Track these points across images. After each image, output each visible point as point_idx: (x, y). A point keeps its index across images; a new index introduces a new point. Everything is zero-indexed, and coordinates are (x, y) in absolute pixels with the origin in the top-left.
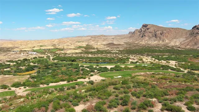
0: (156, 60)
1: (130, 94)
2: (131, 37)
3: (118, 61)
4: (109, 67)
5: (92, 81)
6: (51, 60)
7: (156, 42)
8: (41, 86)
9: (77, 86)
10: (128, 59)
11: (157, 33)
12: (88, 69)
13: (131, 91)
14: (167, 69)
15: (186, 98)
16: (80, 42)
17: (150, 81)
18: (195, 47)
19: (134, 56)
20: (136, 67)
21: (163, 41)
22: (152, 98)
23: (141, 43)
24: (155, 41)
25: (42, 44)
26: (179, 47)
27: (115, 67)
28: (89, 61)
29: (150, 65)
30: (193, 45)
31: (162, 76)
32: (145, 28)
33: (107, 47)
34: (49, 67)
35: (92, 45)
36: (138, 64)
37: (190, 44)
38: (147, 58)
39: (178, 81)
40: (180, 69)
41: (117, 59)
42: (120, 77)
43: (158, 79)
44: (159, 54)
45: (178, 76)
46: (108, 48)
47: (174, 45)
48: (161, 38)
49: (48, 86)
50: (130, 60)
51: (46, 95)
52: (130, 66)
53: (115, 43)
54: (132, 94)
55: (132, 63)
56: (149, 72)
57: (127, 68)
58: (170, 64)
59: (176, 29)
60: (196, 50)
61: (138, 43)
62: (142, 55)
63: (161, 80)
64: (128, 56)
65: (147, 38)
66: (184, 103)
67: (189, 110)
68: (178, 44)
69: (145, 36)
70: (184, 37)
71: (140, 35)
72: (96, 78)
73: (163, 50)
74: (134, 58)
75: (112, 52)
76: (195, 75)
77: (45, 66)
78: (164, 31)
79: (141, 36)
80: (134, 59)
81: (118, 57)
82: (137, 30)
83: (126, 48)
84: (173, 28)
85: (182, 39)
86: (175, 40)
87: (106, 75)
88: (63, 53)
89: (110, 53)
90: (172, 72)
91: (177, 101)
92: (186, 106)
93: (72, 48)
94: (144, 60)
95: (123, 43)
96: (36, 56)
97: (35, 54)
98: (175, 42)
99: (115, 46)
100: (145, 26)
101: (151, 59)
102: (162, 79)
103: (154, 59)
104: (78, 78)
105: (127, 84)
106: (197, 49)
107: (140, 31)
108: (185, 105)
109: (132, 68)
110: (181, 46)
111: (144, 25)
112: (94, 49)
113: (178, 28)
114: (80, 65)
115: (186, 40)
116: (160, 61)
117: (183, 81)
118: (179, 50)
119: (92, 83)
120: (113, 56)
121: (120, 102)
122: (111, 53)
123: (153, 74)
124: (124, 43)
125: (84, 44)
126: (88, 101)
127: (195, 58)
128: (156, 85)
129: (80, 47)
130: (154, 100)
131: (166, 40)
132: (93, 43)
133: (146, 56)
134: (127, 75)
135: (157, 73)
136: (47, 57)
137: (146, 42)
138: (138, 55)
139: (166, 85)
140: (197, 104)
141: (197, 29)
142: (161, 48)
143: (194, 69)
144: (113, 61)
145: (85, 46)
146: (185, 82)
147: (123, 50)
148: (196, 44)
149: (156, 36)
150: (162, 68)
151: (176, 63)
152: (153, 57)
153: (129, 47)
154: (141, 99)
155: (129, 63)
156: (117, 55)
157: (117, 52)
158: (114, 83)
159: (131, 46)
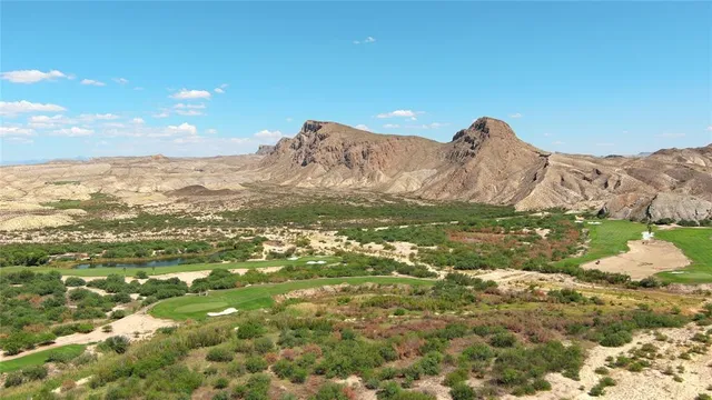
0: (352, 242)
1: (269, 373)
2: (264, 164)
3: (222, 251)
4: (188, 277)
5: (120, 339)
7: (350, 181)
9: (51, 365)
10: (259, 242)
11: (353, 150)
12: (102, 293)
13: (272, 360)
14: (388, 272)
15: (449, 361)
16: (65, 183)
17: (337, 315)
18: (464, 197)
19: (280, 230)
20: (289, 269)
21: (371, 177)
22: (345, 376)
23: (300, 185)
24: (345, 178)
26: (419, 198)
27: (211, 274)
28: (103, 260)
29: (333, 262)
30: (460, 191)
31: (371, 295)
32: (313, 135)
33: (178, 202)
35: (118, 195)
36: (294, 258)
37: (451, 186)
38: (322, 236)
39: (420, 309)
40: (424, 268)
41: (219, 246)
42: (232, 310)
43: (362, 307)
44: (361, 221)
45: (420, 291)
46: (183, 206)
47: (403, 189)
48: (365, 169)
50: (267, 248)
52: (267, 267)
53: (210, 185)
54: (276, 370)
55: (273, 255)
56: (332, 284)
57: (254, 278)
58: (396, 252)
59: (409, 138)
60: (467, 205)
61: (292, 185)
62: (307, 228)
63: (371, 308)
64: (257, 231)
65: (320, 169)
66: (443, 378)
68: (414, 187)
69: (313, 160)
70: (433, 164)
71: (296, 158)
72: (137, 326)
73: (374, 209)
74: (281, 239)
75: (198, 218)
76: (467, 285)
78: (375, 147)
79: (301, 162)
80: (279, 243)
81: (224, 238)
82: (286, 140)
83: (251, 203)
84: (398, 138)
85: (426, 173)
86: (406, 175)
87: (178, 310)
89: (190, 222)
90: (402, 281)
91: (422, 376)
92: (449, 389)
93: (29, 207)
94: (314, 243)
95: (238, 187)
98: (408, 182)
99: (210, 199)
100: (312, 127)
101: (337, 241)
102: (373, 305)
103: (345, 238)
104: (59, 333)
105: (258, 335)
106: (470, 201)
107: (297, 145)
108: (445, 384)
109: (271, 275)
110: (426, 193)
111: (310, 125)
112: (125, 208)
113: (415, 137)
114: (64, 279)
115: (439, 173)
116: (366, 246)
117: (436, 307)
118: (419, 207)
119: (118, 345)
120: (204, 236)
122: (194, 223)
123: (344, 290)
124: (243, 185)
125: (83, 193)
127: (465, 230)
128: (355, 328)
129: (63, 205)
130: (352, 380)
131: (380, 175)
132: (119, 186)
133: (321, 231)
134: (257, 301)
135: (357, 288)
137: (319, 181)
138: (292, 227)
139: (387, 326)
140: (478, 377)
141: (468, 140)
142: (366, 201)
143: (465, 264)
144: (201, 254)
145: (88, 198)
146: (442, 309)
147: (240, 213)
148: (465, 187)
149: (348, 161)
150: (371, 270)
151: (413, 248)
152: (343, 233)
153: (261, 200)
154: (307, 384)
155: (261, 257)
156: (219, 229)
157: (219, 218)
158: (208, 336)
159: (268, 196)
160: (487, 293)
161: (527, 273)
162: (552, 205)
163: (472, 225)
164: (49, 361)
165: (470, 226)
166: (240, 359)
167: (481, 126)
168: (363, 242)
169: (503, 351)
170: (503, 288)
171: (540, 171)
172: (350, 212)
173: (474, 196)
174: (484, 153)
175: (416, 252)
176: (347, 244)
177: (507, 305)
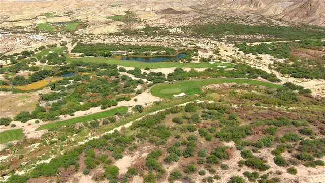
0: (241, 52)
1: (196, 133)
4: (167, 71)
6: (70, 53)
7: (244, 7)
8: (62, 117)
9: (117, 116)
10: (197, 49)
12: (133, 78)
13: (198, 126)
14: (256, 77)
15: (276, 140)
16: (115, 5)
17: (228, 102)
18: (306, 21)
19: (206, 41)
20: (209, 70)
21: (256, 5)
22: (228, 141)
23: (219, 8)
24: (242, 5)
25: (48, 10)
26: (280, 20)
27: (175, 71)
28: (132, 56)
29: (230, 67)
30: (304, 17)
31: (246, 91)
33: (162, 18)
34: (68, 70)
35: (137, 13)
36: (212, 62)
37: (300, 14)
38: (226, 46)
39: (268, 103)
40: (274, 76)
41: (179, 51)
42: (183, 94)
43: (240, 98)
44: (247, 37)
45: (270, 92)
46: (163, 21)
47: (273, 13)
49: (72, 117)
50: (200, 53)
51: (72, 135)
52: (199, 67)
53: (175, 8)
54: (200, 132)
55: (203, 60)
56: (228, 82)
57: (193, 74)
58: (262, 61)
60: (307, 26)
61: (214, 8)
62: (220, 40)
63: (245, 100)
64: (196, 41)
66: (272, 149)
67: (276, 163)
68: (279, 12)
72: (146, 99)
73: (255, 28)
74: (206, 48)
75: (170, 30)
76: (295, 90)
77: (61, 70)
80: (205, 51)
81: (181, 46)
83: (194, 20)
85: (287, 4)
86: (276, 5)
87: (163, 91)
88: (88, 33)
90: (263, 84)
91: (263, 146)
92: (274, 156)
93: (103, 19)
94: (222, 52)
95: (189, 9)
96: (43, 45)
97: (40, 39)
98: (276, 9)
99: (176, 16)
101: (233, 51)
102: (246, 98)
103: (237, 49)
104: (118, 100)
105: (193, 111)
106: (310, 24)
108: (273, 153)
109: (200, 73)
110: (284, 17)
112: (140, 22)
114: (118, 68)
115: (294, 4)
116: (247, 56)
117: (276, 103)
118: (280, 27)
119: (139, 109)
120: (173, 44)
121: (183, 149)
122: (168, 33)
123: (233, 86)
124: (191, 7)
125: (121, 11)
126: (135, 148)
127: (302, 47)
128: (236, 111)
129: (116, 18)
130: (231, 144)
131: (261, 4)
132: (137, 8)
133: (226, 43)
134: (194, 89)
135: (239, 85)
136: (61, 45)
137: (229, 5)
138: (212, 39)
139: (251, 112)
140: (289, 152)
142: (252, 21)
143: (297, 74)
144: (171, 55)
145: (124, 14)
146: (280, 104)
147: (189, 27)
148: (308, 14)
150: (247, 74)
151: (271, 60)
152: (236, 46)
153: (199, 19)
154: (212, 142)
155: (197, 60)
156: (179, 39)
157: (179, 31)
158: (173, 110)
159: (203, 16)
160: (305, 96)
163: (307, 44)
164: (116, 114)
165: (305, 45)
166: (185, 123)
168: (246, 53)
169: (306, 138)
170: (314, 94)
172: (239, 29)
173: (312, 21)
175: (272, 62)
176: (238, 53)
177: (314, 106)
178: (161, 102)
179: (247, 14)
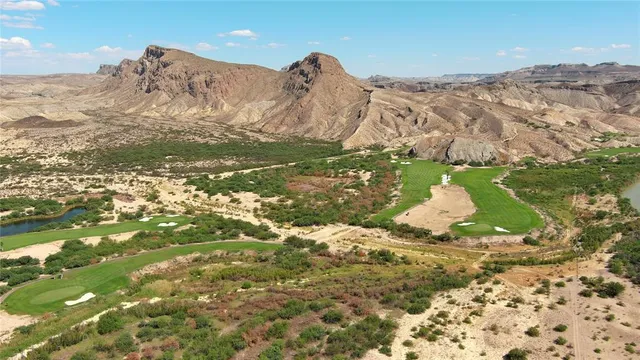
0: (201, 193)
2: (107, 88)
4: (40, 252)
7: (194, 110)
10: (109, 196)
11: (196, 79)
14: (235, 236)
15: (289, 345)
17: (190, 294)
18: (300, 131)
19: (128, 178)
20: (141, 235)
21: (215, 106)
23: (145, 114)
24: (190, 107)
26: (260, 131)
27: (64, 247)
29: (184, 224)
30: (295, 125)
31: (221, 266)
32: (155, 60)
33: (18, 137)
36: (145, 219)
37: (288, 120)
38: (170, 185)
39: (265, 281)
40: (266, 228)
41: (68, 204)
42: (89, 296)
43: (212, 281)
45: (263, 257)
46: (23, 143)
47: (245, 120)
48: (208, 97)
50: (117, 203)
52: (118, 232)
53: (49, 114)
55: (125, 216)
56: (184, 253)
57: (108, 248)
58: (241, 206)
59: (249, 67)
60: (301, 140)
61: (137, 114)
62: (153, 175)
63: (221, 282)
64: (105, 181)
65: (164, 97)
68: (256, 118)
69: (157, 88)
70: (272, 94)
71: (140, 84)
73: (219, 147)
74: (131, 192)
75: (42, 162)
76: (303, 247)
78: (218, 76)
79: (145, 88)
80: (129, 198)
81: (72, 193)
82: (128, 62)
83: (96, 139)
84: (239, 67)
85: (266, 104)
86: (248, 106)
87: (34, 301)
89: (32, 169)
90: (248, 246)
94: (164, 196)
95: (81, 117)
98: (249, 112)
99: (53, 132)
100: (154, 53)
101: (186, 191)
102: (223, 278)
103: (193, 188)
105: (118, 328)
106: (306, 136)
107: (140, 70)
109: (124, 244)
110: (266, 127)
111: (152, 51)
113: (255, 66)
115: (277, 105)
116: (213, 198)
117: (278, 278)
118: (261, 143)
120: (51, 190)
122: (36, 168)
123: (195, 260)
124: (86, 113)
127: (301, 174)
128: (208, 309)
131: (223, 104)
133: (170, 178)
134: (113, 281)
135: (207, 256)
137: (164, 109)
138: (140, 173)
139: (237, 304)
141: (302, 73)
142: (212, 135)
143: (301, 220)
144: (51, 214)
146: (283, 278)
147: (87, 153)
148: (300, 121)
149: (191, 89)
150: (219, 232)
151: (256, 201)
152: (190, 182)
153: (107, 135)
155: (112, 218)
156: (66, 178)
157: (65, 161)
158: (69, 337)
159: (114, 129)
160: (320, 255)
161: (353, 228)
162: (373, 142)
163: (307, 168)
165: (305, 170)
167: (314, 60)
168: (211, 193)
169: (335, 328)
170: (333, 249)
171: (363, 108)
172: (191, 151)
173: (308, 131)
174: (317, 88)
175: (258, 205)
176: (196, 196)
177: (336, 269)
178: (33, 326)
179: (201, 122)
